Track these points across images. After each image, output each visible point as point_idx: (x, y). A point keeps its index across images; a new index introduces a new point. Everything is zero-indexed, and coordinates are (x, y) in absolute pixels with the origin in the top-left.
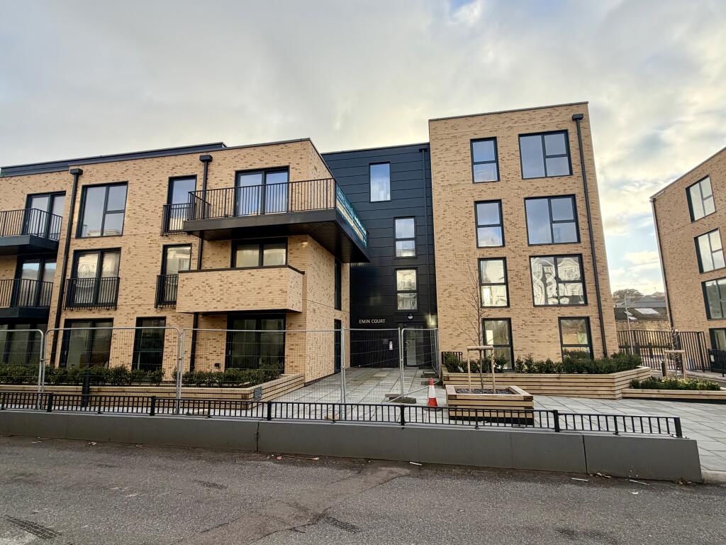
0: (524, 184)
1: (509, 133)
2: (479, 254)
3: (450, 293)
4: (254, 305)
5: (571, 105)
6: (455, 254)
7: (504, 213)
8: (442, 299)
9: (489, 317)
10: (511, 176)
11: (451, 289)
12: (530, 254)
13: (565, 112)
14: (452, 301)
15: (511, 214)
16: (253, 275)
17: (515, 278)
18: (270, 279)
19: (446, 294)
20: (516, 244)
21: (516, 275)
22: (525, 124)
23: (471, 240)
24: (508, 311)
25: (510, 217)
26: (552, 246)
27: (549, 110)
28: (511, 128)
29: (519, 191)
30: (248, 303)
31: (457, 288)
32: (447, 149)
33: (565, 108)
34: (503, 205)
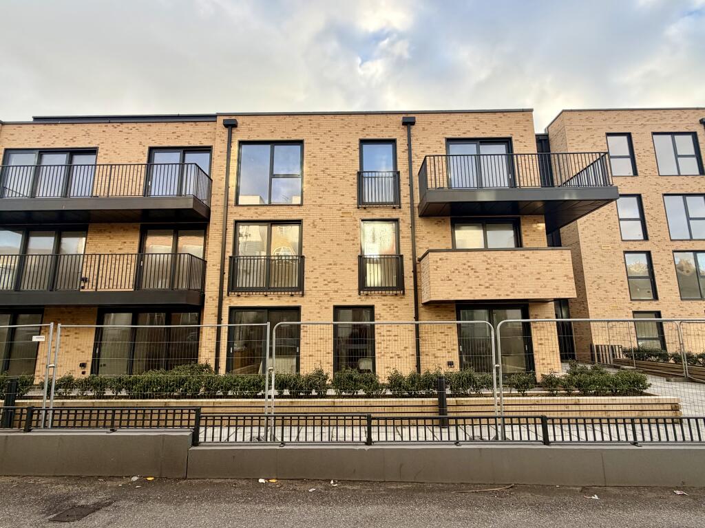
0: (662, 181)
1: (643, 130)
2: (625, 247)
3: (598, 285)
4: (534, 293)
5: (698, 109)
6: (600, 246)
7: (645, 207)
8: (592, 291)
9: (640, 310)
10: (648, 172)
11: (600, 281)
12: (674, 249)
13: (693, 116)
14: (601, 293)
15: (652, 208)
16: (528, 258)
17: (661, 272)
18: (550, 263)
19: (595, 286)
20: (659, 238)
21: (662, 269)
22: (656, 123)
23: (615, 233)
24: (658, 304)
25: (651, 212)
26: (692, 242)
27: (679, 112)
28: (645, 125)
29: (657, 187)
30: (527, 289)
31: (605, 280)
32: (583, 141)
33: (692, 111)
34: (644, 200)
